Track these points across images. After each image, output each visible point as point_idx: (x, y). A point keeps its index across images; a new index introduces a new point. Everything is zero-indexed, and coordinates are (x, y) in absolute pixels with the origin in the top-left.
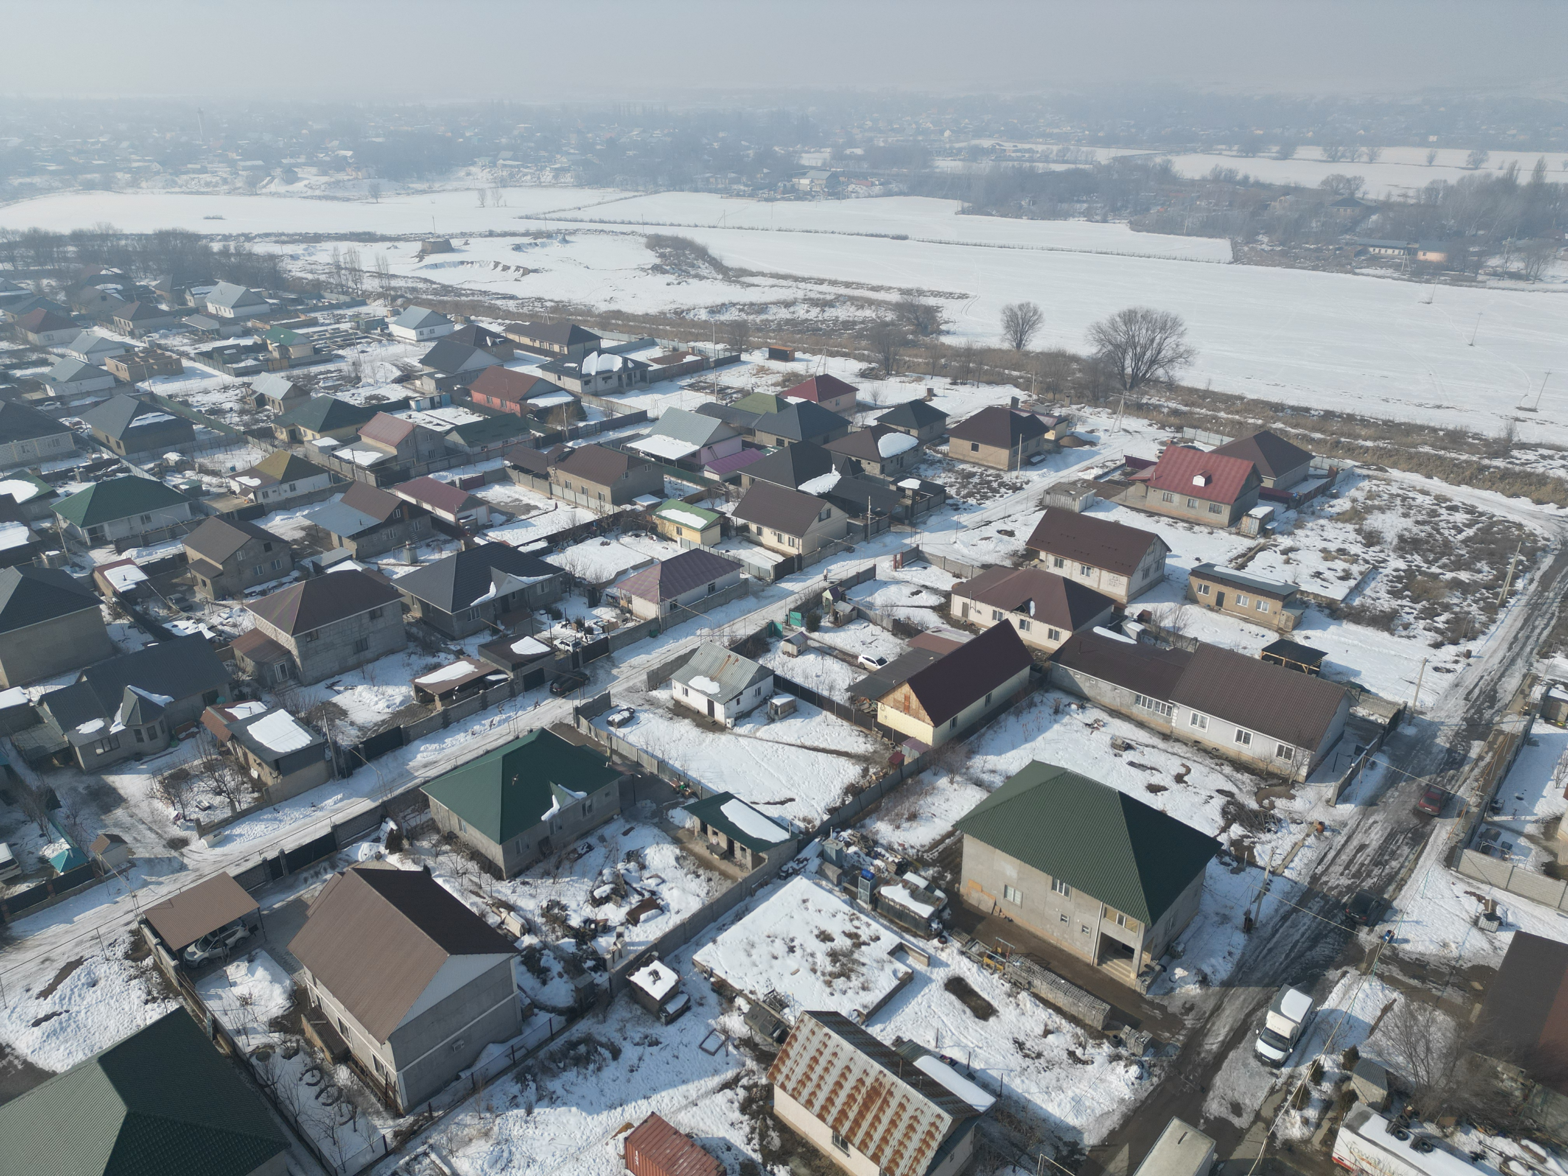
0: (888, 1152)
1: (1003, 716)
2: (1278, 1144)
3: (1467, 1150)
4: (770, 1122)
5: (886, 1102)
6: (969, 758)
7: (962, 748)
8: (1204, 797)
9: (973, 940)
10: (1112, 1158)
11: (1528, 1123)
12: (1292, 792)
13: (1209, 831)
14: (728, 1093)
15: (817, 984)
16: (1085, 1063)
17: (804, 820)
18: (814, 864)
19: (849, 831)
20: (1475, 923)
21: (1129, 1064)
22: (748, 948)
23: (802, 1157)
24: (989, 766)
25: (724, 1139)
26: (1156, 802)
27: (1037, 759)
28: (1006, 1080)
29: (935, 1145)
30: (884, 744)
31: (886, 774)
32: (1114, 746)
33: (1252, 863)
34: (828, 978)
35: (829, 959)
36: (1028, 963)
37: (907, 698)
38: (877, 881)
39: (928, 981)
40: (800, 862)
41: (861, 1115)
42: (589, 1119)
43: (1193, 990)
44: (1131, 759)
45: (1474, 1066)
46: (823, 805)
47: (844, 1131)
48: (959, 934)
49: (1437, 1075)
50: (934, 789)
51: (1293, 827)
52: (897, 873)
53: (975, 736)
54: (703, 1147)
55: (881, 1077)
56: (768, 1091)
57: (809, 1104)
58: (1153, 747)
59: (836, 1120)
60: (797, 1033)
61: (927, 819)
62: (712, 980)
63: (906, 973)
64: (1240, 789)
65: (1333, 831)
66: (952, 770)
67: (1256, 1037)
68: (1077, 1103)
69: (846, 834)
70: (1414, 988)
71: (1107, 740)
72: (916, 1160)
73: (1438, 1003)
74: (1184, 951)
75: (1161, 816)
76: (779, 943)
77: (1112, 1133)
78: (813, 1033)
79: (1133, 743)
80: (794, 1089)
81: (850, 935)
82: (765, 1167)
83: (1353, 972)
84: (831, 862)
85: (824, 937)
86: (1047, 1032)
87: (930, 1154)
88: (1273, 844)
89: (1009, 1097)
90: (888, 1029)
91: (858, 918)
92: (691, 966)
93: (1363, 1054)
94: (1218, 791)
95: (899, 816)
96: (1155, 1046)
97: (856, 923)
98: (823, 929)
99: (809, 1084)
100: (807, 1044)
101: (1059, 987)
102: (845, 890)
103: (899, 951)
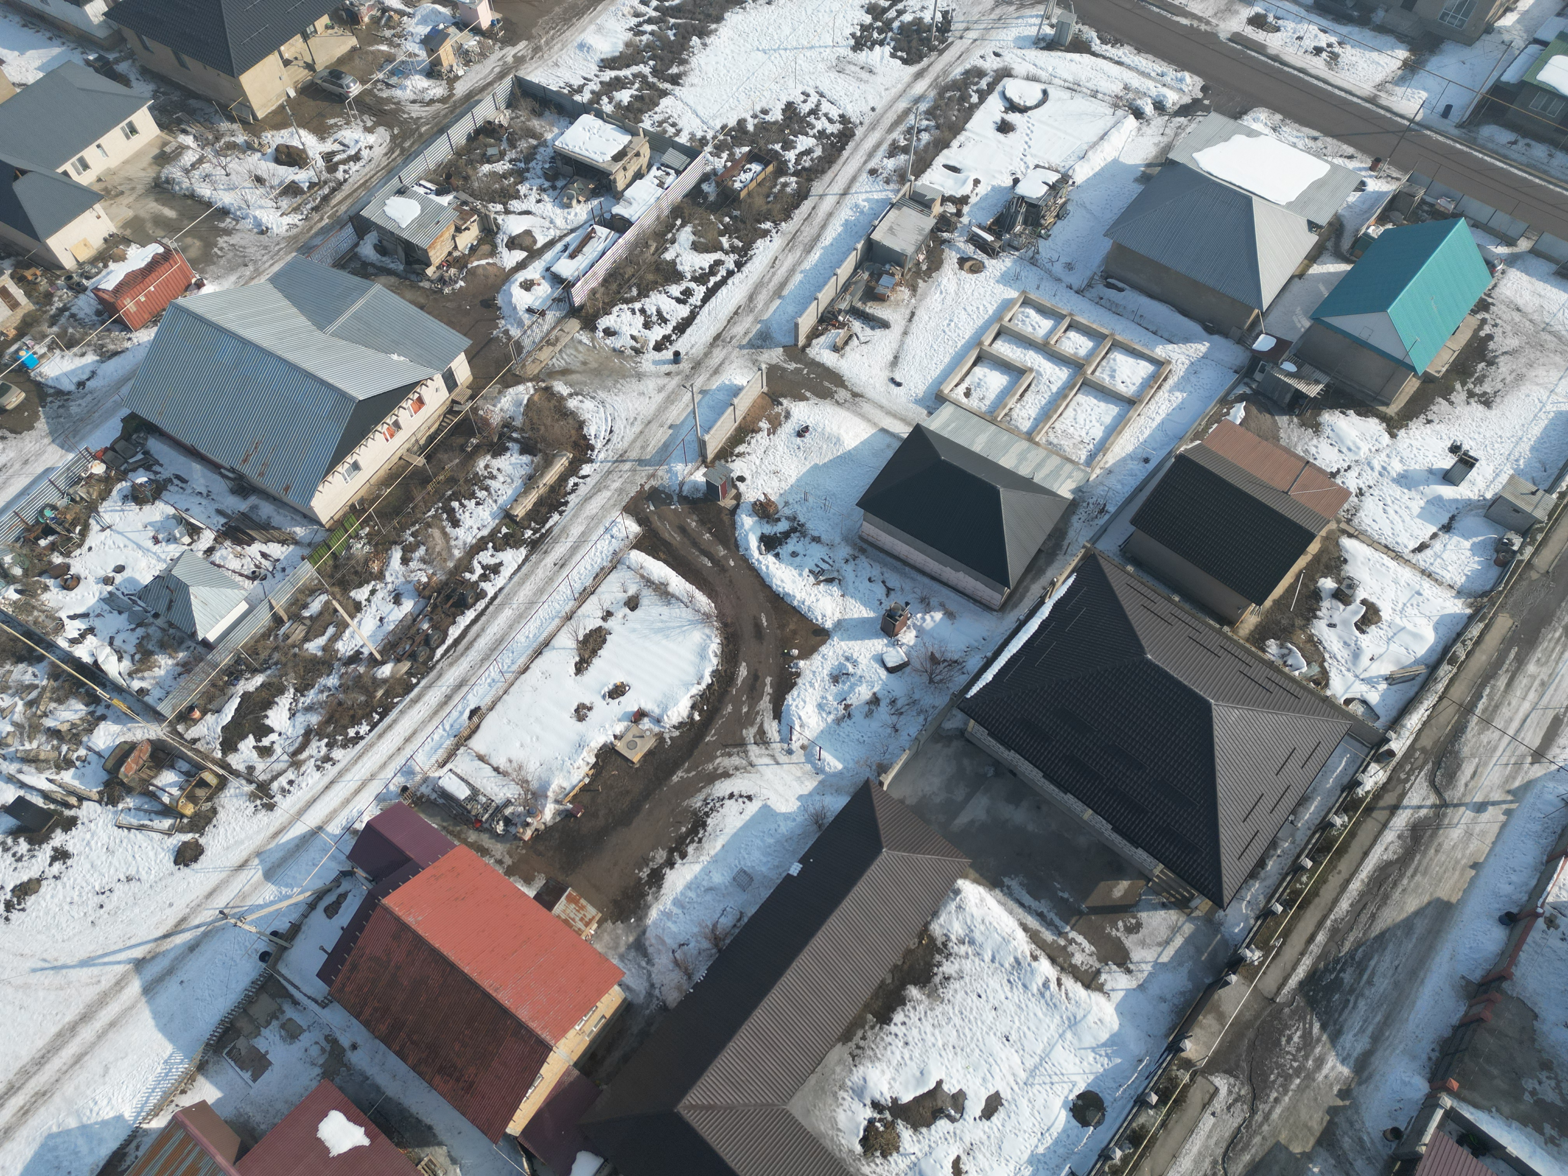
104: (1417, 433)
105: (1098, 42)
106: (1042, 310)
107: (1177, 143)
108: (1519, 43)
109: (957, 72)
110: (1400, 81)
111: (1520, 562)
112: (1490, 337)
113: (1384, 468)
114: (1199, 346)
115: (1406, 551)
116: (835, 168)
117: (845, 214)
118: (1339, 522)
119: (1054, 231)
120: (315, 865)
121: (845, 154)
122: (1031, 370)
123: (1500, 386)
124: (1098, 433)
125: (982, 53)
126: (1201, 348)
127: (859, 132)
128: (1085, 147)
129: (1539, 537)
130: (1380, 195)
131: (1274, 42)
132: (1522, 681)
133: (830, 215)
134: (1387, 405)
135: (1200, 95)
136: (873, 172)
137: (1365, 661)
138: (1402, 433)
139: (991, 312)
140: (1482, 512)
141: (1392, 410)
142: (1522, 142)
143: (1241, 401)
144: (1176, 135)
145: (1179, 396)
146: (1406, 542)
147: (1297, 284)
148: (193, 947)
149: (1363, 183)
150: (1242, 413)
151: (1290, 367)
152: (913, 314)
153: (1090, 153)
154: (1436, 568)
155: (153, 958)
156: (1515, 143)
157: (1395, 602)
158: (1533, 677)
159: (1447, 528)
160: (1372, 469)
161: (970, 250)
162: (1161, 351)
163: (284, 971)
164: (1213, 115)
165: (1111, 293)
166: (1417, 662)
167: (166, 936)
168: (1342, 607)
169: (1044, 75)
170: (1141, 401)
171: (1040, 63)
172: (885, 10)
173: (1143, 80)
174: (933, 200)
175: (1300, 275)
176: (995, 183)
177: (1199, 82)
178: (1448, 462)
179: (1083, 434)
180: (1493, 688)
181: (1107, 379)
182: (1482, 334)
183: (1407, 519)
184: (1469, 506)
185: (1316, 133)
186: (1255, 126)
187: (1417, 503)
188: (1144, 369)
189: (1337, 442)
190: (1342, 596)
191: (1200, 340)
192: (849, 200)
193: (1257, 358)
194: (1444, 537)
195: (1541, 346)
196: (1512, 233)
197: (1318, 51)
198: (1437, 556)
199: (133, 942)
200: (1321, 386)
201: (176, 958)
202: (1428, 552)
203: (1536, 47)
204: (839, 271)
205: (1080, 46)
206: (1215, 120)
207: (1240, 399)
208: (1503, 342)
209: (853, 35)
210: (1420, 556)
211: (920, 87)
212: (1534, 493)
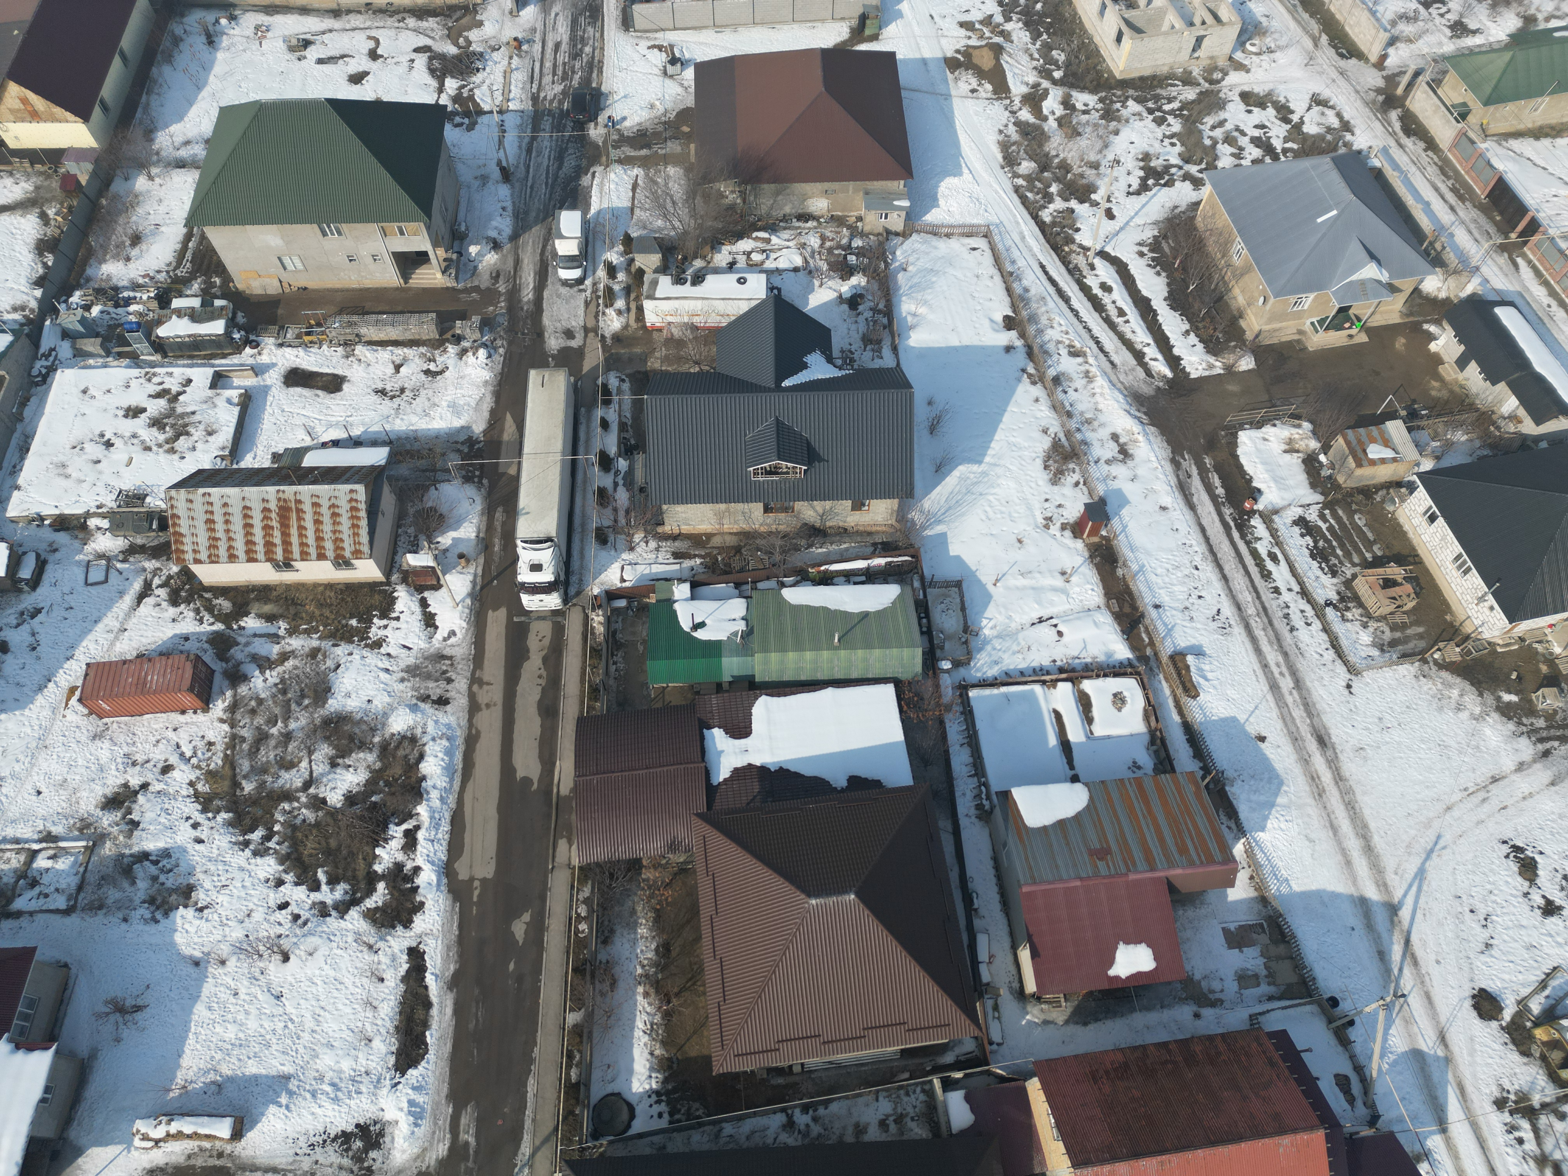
0: (329, 545)
1: (154, 70)
2: (609, 341)
3: (724, 264)
4: (208, 595)
5: (299, 511)
6: (151, 140)
7: (136, 132)
8: (407, 64)
9: (282, 328)
10: (502, 430)
11: (752, 219)
12: (478, 17)
13: (429, 98)
14: (149, 601)
15: (163, 458)
16: (441, 372)
17: (15, 309)
18: (65, 349)
19: (78, 293)
20: (665, 73)
21: (475, 351)
22: (61, 471)
23: (258, 599)
24: (179, 140)
25: (175, 635)
26: (364, 93)
27: (223, 104)
28: (388, 427)
29: (363, 514)
30: (41, 173)
31: (70, 208)
32: (292, 49)
33: (480, 112)
34: (167, 446)
35: (155, 429)
36: (346, 318)
37: (24, 101)
38: (147, 327)
39: (266, 390)
40: (46, 356)
41: (285, 535)
42: (27, 712)
43: (491, 259)
44: (317, 56)
45: (706, 197)
46: (23, 281)
47: (279, 555)
48: (266, 330)
49: (686, 219)
50: (136, 196)
51: (496, 56)
52: (161, 308)
53: (140, 110)
54: (161, 654)
55: (281, 495)
56: (187, 575)
57: (232, 558)
58: (331, 31)
59: (266, 553)
60: (175, 511)
61: (153, 234)
62: (47, 522)
63: (241, 395)
64: (433, 38)
65: (528, 41)
66: (142, 165)
67: (555, 268)
68: (453, 406)
69: (76, 298)
70: (646, 157)
71: (281, 45)
72: (356, 534)
73: (666, 160)
74: (467, 229)
75: (378, 104)
76: (88, 446)
77: (493, 412)
78: (191, 501)
79: (308, 37)
80: (209, 556)
81: (158, 395)
82: (231, 629)
83: (598, 169)
84: (82, 336)
85: (134, 412)
86: (398, 368)
87: (364, 523)
88: (488, 82)
89: (399, 439)
90: (259, 453)
91: (154, 375)
92: (13, 525)
93: (634, 235)
94: (417, 50)
95: (120, 246)
96: (487, 324)
97: (156, 380)
98: (126, 406)
99: (219, 543)
100: (192, 514)
101: (385, 323)
102: (120, 355)
103: (218, 380)
120: (1403, 1099)
148: (1382, 956)
155: (1392, 922)
163: (1308, 1008)
167: (1407, 942)
199: (1419, 915)
201: (1379, 937)
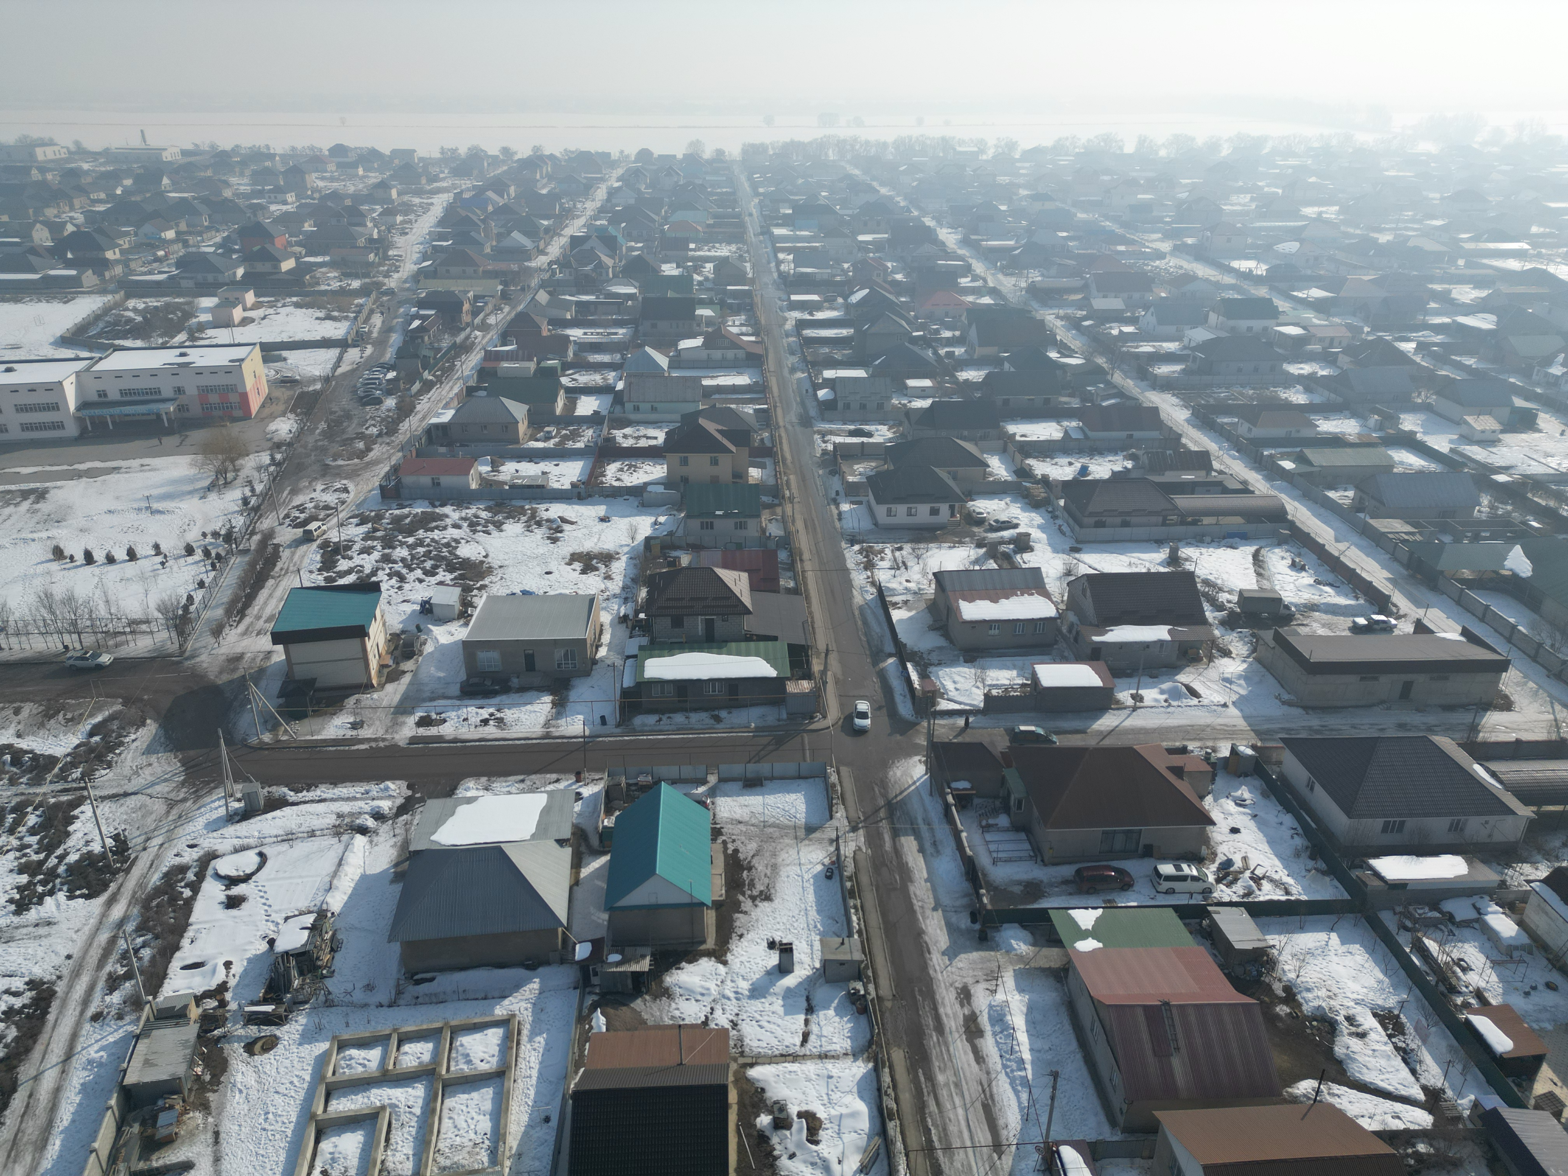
104: (739, 949)
105: (292, 793)
106: (364, 1044)
107: (412, 836)
108: (619, 662)
109: (155, 879)
110: (558, 715)
111: (873, 999)
112: (736, 851)
113: (736, 993)
114: (531, 986)
115: (797, 1048)
116: (43, 1038)
117: (78, 1077)
118: (735, 1060)
119: (337, 964)
121: (51, 1017)
122: (383, 1108)
123: (766, 881)
124: (485, 1124)
125: (175, 851)
126: (534, 986)
127: (60, 988)
128: (328, 879)
129: (870, 973)
130: (595, 796)
131: (447, 730)
132: (943, 1093)
133: (57, 1091)
134: (704, 942)
135: (410, 793)
136: (97, 1017)
137: (836, 1168)
138: (729, 957)
139: (308, 1078)
140: (822, 980)
141: (710, 943)
142: (664, 718)
143: (595, 1010)
144: (407, 831)
145: (541, 1040)
146: (792, 1041)
147: (579, 891)
149: (578, 794)
150: (603, 1020)
151: (615, 958)
152: (217, 1134)
153: (335, 882)
154: (827, 1047)
156: (660, 720)
157: (820, 1098)
158: (947, 1084)
159: (810, 1010)
160: (729, 999)
161: (253, 1031)
162: (500, 1011)
164: (430, 802)
165: (424, 988)
166: (870, 1138)
168: (787, 1133)
169: (252, 842)
170: (509, 1067)
171: (244, 833)
172: (41, 863)
173: (351, 804)
174: (186, 1007)
175: (576, 883)
176: (249, 955)
177: (403, 784)
178: (774, 959)
179: (472, 1135)
180: (931, 1116)
181: (465, 1067)
182: (730, 852)
183: (780, 1021)
184: (810, 982)
185: (521, 777)
186: (469, 794)
187: (778, 1005)
188: (494, 1036)
189: (690, 994)
190: (781, 1123)
191: (529, 980)
192: (78, 1061)
193: (584, 967)
194: (813, 1018)
195: (771, 838)
196: (700, 775)
197: (485, 722)
198: (820, 1036)
200: (648, 958)
202: (812, 1038)
203: (630, 662)
204: (96, 1145)
205: (276, 804)
206: (434, 805)
207: (593, 1008)
208: (747, 849)
209: (11, 901)
210: (809, 1045)
211: (118, 911)
212: (843, 943)
